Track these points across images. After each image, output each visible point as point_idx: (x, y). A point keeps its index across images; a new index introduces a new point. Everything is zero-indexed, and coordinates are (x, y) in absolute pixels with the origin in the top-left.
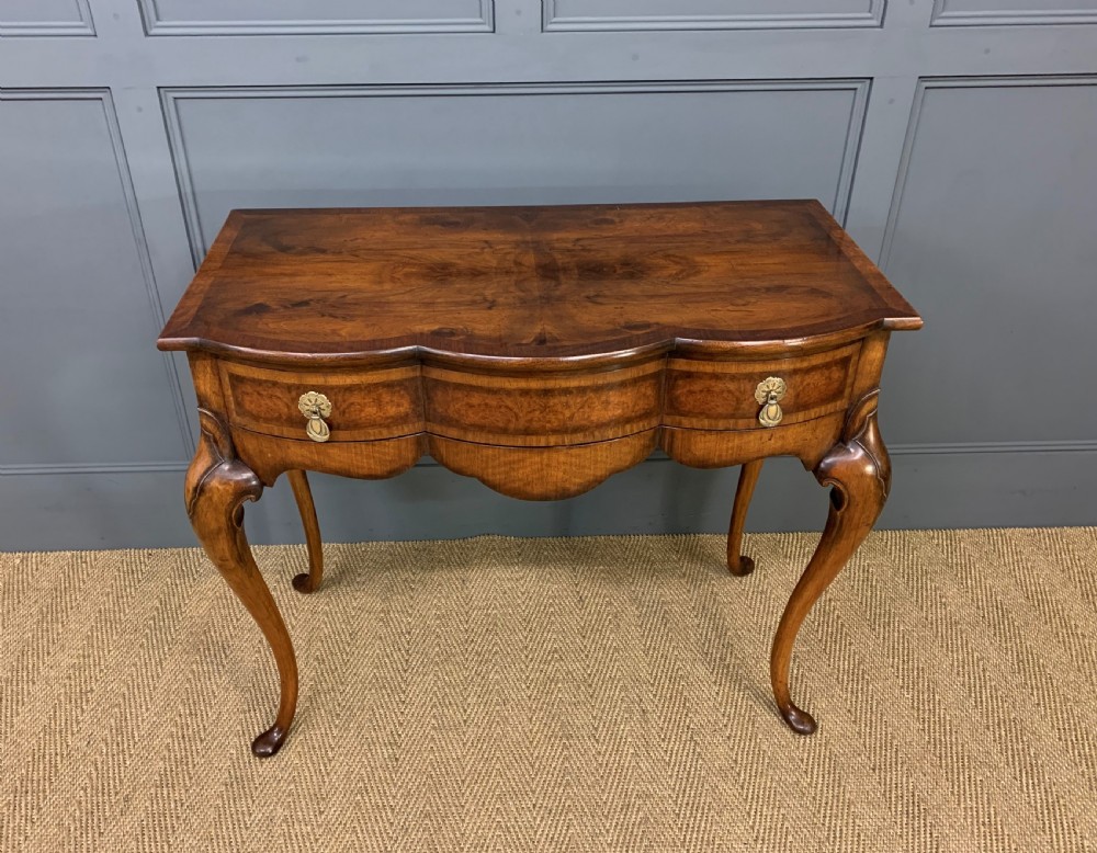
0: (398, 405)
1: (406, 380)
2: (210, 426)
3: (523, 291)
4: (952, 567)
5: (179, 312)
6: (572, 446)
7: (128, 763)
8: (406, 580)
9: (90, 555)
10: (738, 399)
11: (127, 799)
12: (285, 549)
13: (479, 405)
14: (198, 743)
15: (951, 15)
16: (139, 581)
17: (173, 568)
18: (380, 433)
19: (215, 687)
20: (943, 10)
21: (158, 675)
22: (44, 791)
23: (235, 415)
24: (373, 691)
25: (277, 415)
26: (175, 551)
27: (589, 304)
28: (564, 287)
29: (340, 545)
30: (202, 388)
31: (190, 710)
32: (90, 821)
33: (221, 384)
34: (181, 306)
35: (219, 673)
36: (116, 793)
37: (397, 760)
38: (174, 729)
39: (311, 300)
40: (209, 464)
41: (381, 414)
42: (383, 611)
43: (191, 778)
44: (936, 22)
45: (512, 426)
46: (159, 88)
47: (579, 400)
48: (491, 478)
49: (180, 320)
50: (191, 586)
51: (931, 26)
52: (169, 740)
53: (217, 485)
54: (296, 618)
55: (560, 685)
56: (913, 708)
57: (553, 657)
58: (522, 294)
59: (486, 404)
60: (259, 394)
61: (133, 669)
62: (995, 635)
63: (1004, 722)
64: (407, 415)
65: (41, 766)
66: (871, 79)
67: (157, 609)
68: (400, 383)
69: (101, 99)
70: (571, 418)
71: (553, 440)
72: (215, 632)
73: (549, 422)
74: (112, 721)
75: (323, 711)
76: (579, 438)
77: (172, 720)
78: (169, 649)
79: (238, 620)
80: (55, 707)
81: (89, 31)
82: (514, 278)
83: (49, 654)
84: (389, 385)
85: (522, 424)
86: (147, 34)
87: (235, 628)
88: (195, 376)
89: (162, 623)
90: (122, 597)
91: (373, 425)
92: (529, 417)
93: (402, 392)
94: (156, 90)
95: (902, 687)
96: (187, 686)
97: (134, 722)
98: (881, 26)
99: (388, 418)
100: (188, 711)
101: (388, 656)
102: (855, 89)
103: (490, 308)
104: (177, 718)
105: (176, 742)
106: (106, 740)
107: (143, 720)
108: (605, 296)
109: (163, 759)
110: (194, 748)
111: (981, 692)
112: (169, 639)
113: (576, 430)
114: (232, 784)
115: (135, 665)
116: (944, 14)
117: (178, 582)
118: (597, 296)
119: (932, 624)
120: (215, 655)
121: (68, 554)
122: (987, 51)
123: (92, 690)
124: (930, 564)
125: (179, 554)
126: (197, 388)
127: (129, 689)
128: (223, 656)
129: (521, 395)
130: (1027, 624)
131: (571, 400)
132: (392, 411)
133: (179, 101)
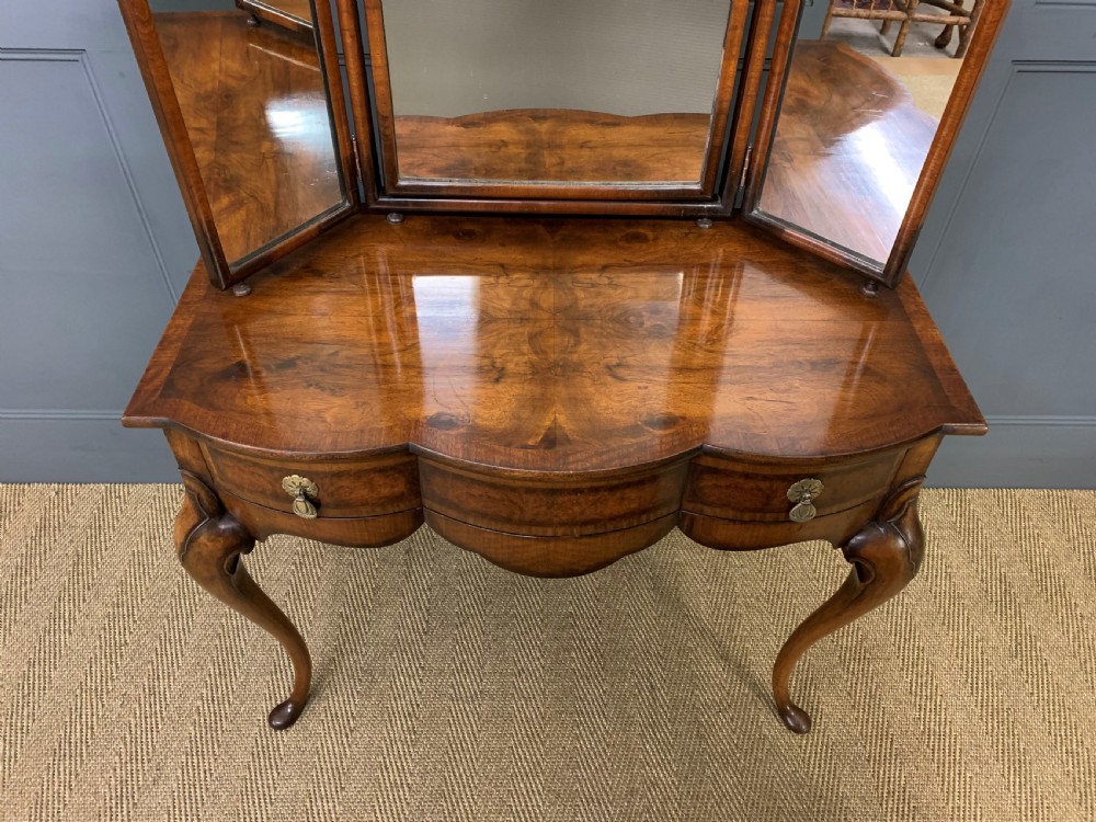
0: (392, 487)
1: (401, 465)
2: (193, 485)
3: (536, 353)
5: (149, 376)
6: (582, 536)
7: (160, 726)
10: (768, 497)
13: (481, 496)
14: (227, 707)
18: (373, 511)
23: (218, 479)
25: (260, 489)
27: (610, 379)
28: (583, 347)
30: (181, 453)
32: (124, 790)
33: (201, 451)
34: (154, 363)
36: (149, 761)
39: (298, 358)
40: (196, 521)
41: (374, 495)
45: (516, 517)
47: (591, 498)
48: (494, 556)
49: (150, 387)
53: (205, 541)
58: (534, 358)
59: (489, 497)
60: (240, 469)
64: (403, 494)
68: (393, 468)
69: (77, 61)
70: (582, 513)
71: (560, 531)
73: (556, 516)
74: (146, 678)
76: (590, 529)
78: (200, 600)
82: (527, 329)
83: (84, 600)
84: (382, 471)
85: (528, 516)
88: (172, 444)
90: (155, 538)
91: (365, 503)
92: (535, 511)
93: (396, 475)
96: (217, 642)
99: (380, 498)
100: (217, 671)
103: (497, 381)
105: (206, 705)
106: (139, 700)
107: (174, 679)
108: (628, 367)
109: (194, 723)
113: (585, 523)
118: (619, 365)
121: (103, 487)
126: (176, 453)
129: (526, 492)
131: (581, 498)
132: (386, 491)
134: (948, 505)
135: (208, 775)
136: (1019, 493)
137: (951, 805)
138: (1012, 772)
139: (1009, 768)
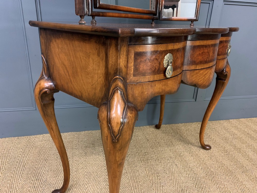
14: (40, 188)
16: (15, 145)
17: (26, 141)
19: (44, 171)
21: (24, 170)
24: (96, 167)
26: (26, 137)
29: (77, 132)
31: (36, 178)
35: (45, 167)
38: (31, 185)
50: (32, 145)
52: (30, 189)
55: (150, 161)
57: (145, 154)
61: (15, 169)
67: (22, 152)
72: (42, 156)
74: (8, 185)
75: (81, 174)
77: (30, 182)
79: (49, 153)
87: (48, 155)
89: (24, 155)
90: (9, 150)
96: (34, 172)
97: (16, 184)
100: (35, 179)
101: (97, 158)
104: (32, 181)
105: (32, 189)
106: (6, 191)
107: (19, 183)
110: (39, 190)
112: (27, 159)
115: (15, 168)
117: (28, 144)
120: (43, 162)
125: (28, 137)
127: (13, 175)
128: (45, 162)
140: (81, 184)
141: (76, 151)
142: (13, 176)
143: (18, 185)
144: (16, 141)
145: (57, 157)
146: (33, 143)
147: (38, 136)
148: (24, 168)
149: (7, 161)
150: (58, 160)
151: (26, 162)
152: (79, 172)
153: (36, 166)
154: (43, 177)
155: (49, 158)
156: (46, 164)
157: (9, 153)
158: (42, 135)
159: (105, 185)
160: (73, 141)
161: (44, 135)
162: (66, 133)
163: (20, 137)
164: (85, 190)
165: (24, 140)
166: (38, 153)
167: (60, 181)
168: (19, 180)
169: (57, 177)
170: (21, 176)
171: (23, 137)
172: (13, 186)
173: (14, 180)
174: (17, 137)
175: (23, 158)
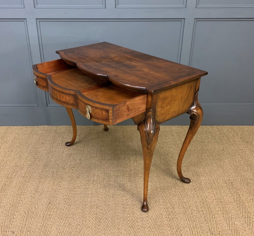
4: (211, 132)
8: (84, 133)
9: (12, 127)
11: (22, 168)
12: (57, 127)
14: (37, 159)
15: (200, 5)
16: (23, 132)
20: (198, 5)
22: (4, 166)
37: (81, 162)
42: (79, 138)
43: (36, 165)
44: (197, 7)
46: (36, 19)
51: (196, 8)
54: (59, 139)
56: (197, 156)
61: (22, 147)
62: (218, 144)
63: (217, 159)
65: (3, 162)
66: (185, 19)
67: (27, 137)
69: (24, 21)
72: (41, 141)
74: (18, 155)
79: (46, 139)
80: (5, 153)
81: (23, 7)
83: (3, 144)
86: (35, 8)
87: (45, 140)
94: (35, 19)
95: (195, 153)
96: (35, 150)
98: (186, 8)
100: (35, 154)
102: (181, 21)
104: (33, 155)
105: (32, 159)
109: (30, 162)
111: (213, 154)
114: (45, 166)
115: (23, 146)
116: (199, 5)
117: (32, 132)
119: (204, 142)
121: (7, 127)
122: (208, 13)
123: (13, 150)
124: (206, 132)
125: (32, 127)
128: (43, 145)
130: (226, 143)
133: (40, 22)
134: (209, 128)
135: (33, 169)
136: (226, 126)
137: (205, 172)
138: (220, 168)
139: (219, 167)
140: (63, 160)
141: (66, 139)
142: (21, 151)
143: (24, 156)
144: (24, 129)
145: (51, 143)
146: (36, 132)
147: (40, 126)
148: (28, 147)
149: (18, 141)
150: (52, 144)
151: (30, 144)
152: (64, 153)
153: (36, 146)
154: (40, 153)
155: (46, 142)
156: (43, 146)
157: (19, 137)
158: (42, 126)
159: (79, 162)
160: (65, 133)
161: (44, 126)
162: (61, 126)
163: (27, 126)
164: (65, 163)
165: (29, 128)
166: (39, 139)
167: (50, 157)
168: (25, 153)
169: (49, 154)
170: (26, 151)
171: (29, 126)
172: (21, 156)
173: (22, 153)
174: (25, 126)
175: (28, 140)
